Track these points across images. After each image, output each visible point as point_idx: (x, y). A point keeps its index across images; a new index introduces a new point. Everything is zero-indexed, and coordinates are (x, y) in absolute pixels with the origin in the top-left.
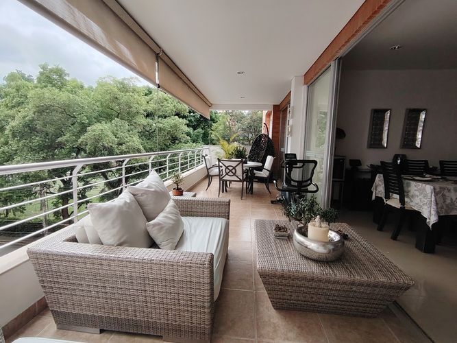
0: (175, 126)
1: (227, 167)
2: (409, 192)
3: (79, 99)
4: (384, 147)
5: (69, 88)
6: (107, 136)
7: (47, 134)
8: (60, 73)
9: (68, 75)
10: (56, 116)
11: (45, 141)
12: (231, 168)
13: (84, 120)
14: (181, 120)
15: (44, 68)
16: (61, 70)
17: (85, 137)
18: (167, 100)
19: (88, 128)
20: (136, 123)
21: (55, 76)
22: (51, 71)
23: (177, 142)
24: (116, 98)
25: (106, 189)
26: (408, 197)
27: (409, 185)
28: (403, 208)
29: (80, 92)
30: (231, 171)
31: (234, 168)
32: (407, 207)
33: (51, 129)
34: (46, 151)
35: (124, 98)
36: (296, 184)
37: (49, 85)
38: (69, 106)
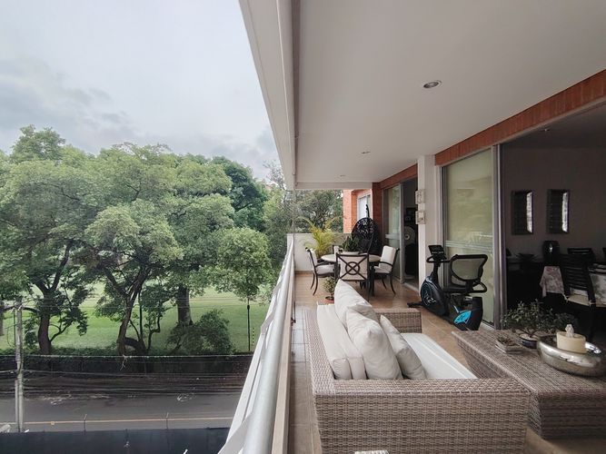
0: (218, 207)
1: (348, 264)
2: (598, 286)
3: (86, 174)
4: (529, 233)
5: (70, 159)
6: (127, 223)
7: (31, 223)
8: (51, 139)
9: (64, 141)
10: (46, 198)
11: (29, 233)
12: (353, 265)
13: (92, 202)
14: (224, 198)
15: (27, 131)
16: (53, 135)
17: (95, 225)
18: (203, 173)
19: (101, 214)
20: (162, 204)
21: (42, 144)
22: (39, 136)
23: (217, 226)
24: (138, 172)
25: (108, 297)
26: (597, 293)
27: (597, 279)
28: (594, 306)
29: (88, 164)
30: (353, 268)
31: (357, 264)
32: (598, 304)
33: (39, 216)
34: (28, 247)
35: (149, 171)
36: (464, 283)
37: (35, 155)
38: (69, 184)
